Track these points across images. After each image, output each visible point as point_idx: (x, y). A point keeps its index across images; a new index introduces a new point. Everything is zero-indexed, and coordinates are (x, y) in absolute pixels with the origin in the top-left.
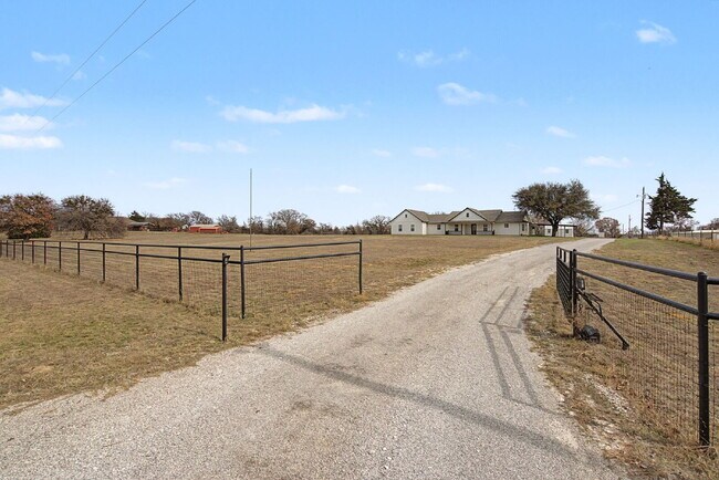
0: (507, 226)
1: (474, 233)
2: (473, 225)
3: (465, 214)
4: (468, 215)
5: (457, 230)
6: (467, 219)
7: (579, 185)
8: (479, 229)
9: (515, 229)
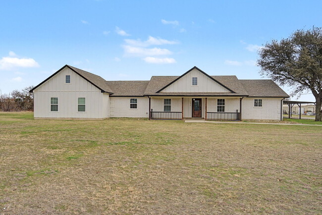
0: (259, 103)
4: (195, 82)
5: (167, 110)
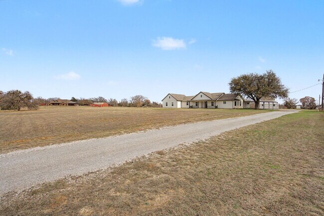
0: (225, 103)
1: (206, 107)
2: (206, 102)
3: (200, 95)
4: (202, 96)
5: (196, 105)
6: (202, 99)
7: (273, 74)
8: (209, 104)
9: (230, 105)
